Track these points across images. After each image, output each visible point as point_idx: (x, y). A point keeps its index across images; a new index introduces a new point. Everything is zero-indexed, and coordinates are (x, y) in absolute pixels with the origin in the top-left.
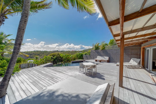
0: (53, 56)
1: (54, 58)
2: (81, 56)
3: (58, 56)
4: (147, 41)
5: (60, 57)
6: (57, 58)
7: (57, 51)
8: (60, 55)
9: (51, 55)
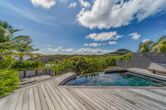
0: (75, 61)
1: (77, 63)
3: (82, 60)
5: (85, 62)
6: (81, 64)
7: (77, 55)
8: (84, 60)
9: (72, 60)
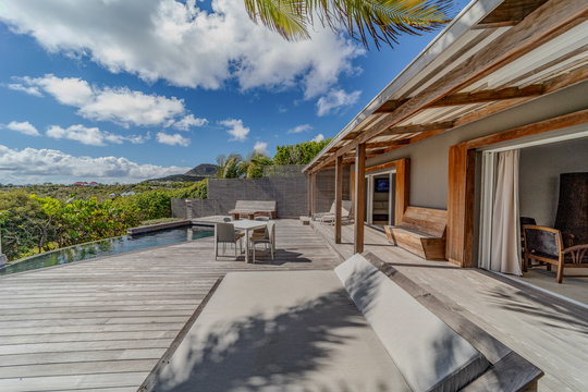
2: (163, 202)
3: (19, 209)
4: (382, 152)
5: (42, 216)
8: (34, 208)
